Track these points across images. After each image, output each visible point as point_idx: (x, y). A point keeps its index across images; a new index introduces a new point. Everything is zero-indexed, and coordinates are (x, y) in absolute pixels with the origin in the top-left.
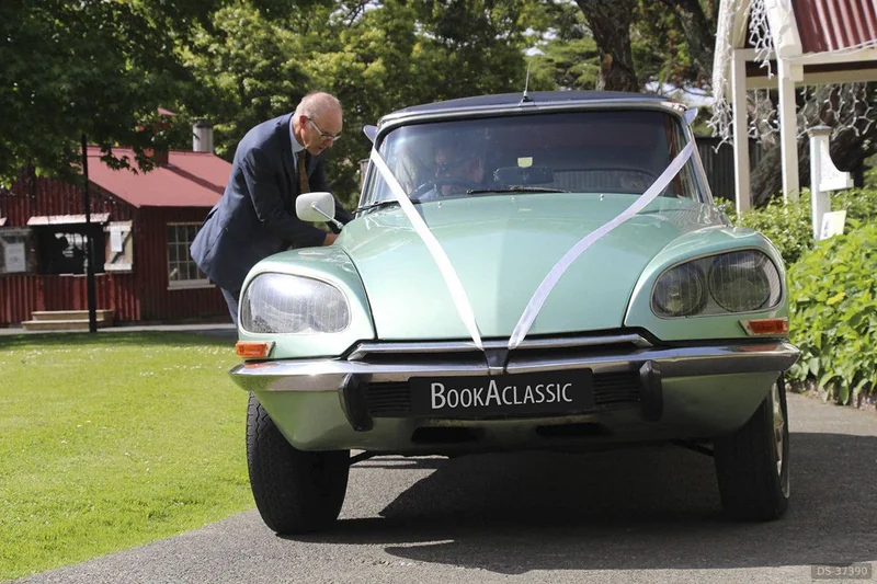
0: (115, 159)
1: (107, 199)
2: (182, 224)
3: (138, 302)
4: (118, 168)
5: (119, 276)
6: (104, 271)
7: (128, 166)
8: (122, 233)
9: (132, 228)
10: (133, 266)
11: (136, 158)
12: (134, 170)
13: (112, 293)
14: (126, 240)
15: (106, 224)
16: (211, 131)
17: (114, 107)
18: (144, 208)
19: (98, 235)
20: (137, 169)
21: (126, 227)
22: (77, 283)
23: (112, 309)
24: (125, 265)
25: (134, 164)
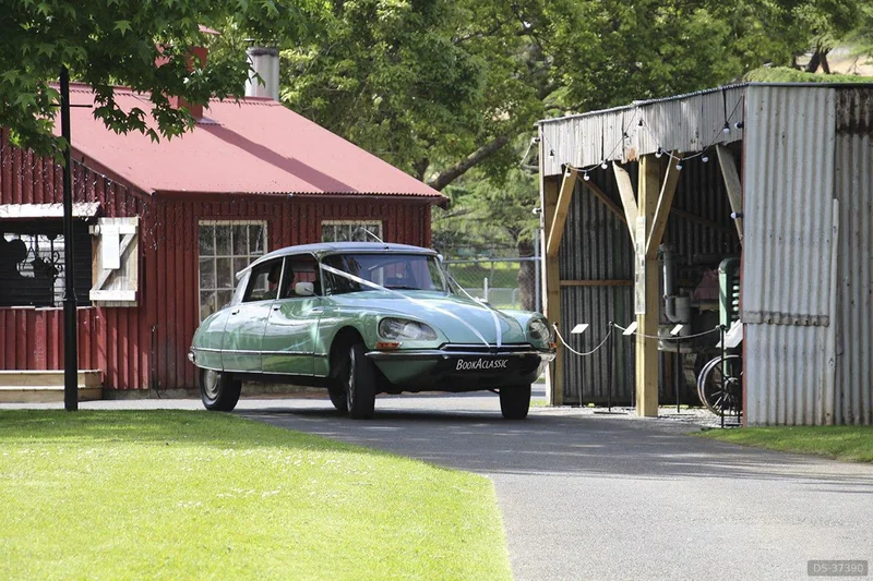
0: (120, 114)
1: (96, 177)
2: (226, 223)
3: (145, 357)
4: (124, 129)
5: (114, 311)
6: (90, 303)
7: (142, 126)
8: (121, 237)
9: (139, 228)
10: (137, 294)
11: (155, 113)
12: (151, 131)
13: (101, 340)
14: (128, 248)
15: (94, 220)
16: (276, 61)
17: (123, 26)
18: (160, 195)
19: (82, 240)
20: (158, 132)
21: (129, 226)
22: (40, 323)
23: (102, 367)
24: (124, 292)
25: (151, 123)
